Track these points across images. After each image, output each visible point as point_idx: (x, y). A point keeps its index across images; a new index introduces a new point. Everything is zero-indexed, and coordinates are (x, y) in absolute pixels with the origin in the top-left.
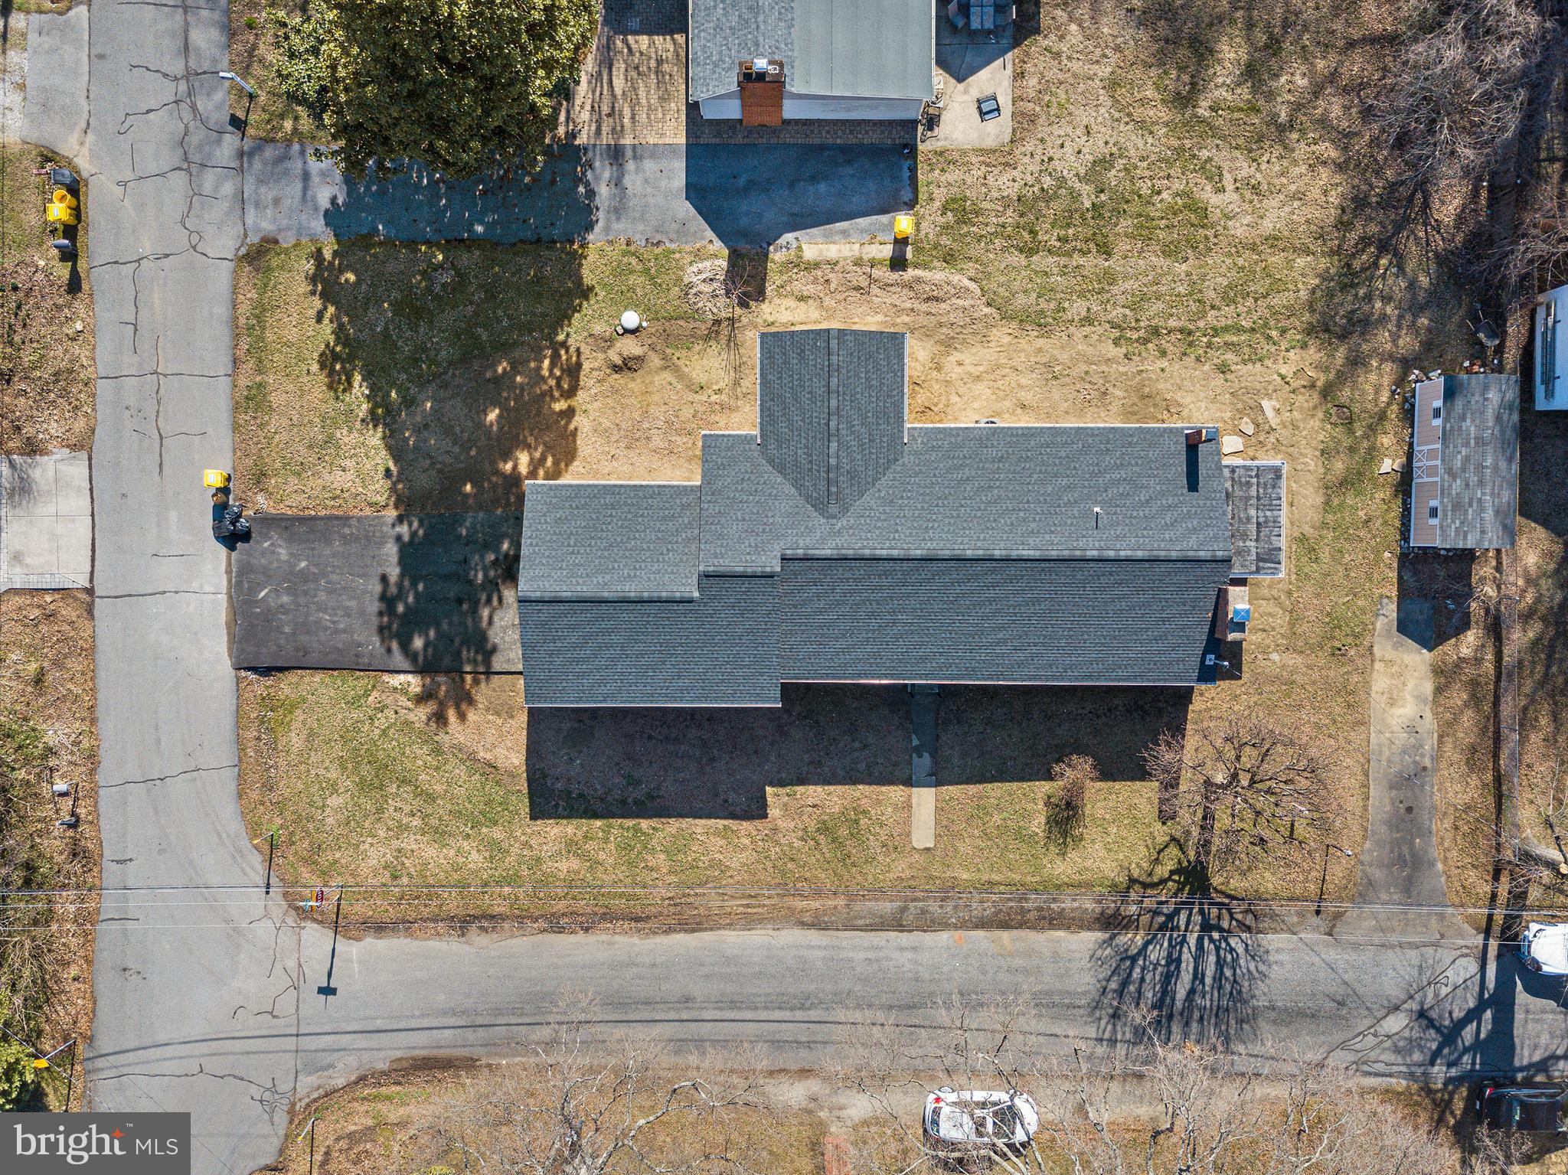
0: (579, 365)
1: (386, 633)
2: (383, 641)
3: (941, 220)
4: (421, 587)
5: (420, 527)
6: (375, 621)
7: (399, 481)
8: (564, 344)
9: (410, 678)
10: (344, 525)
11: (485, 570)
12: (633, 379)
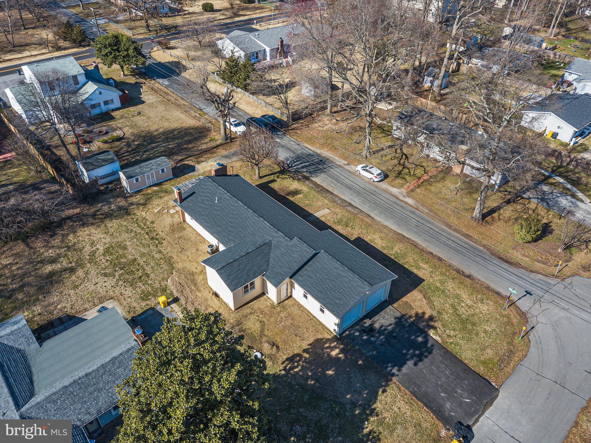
0: (287, 359)
1: (429, 350)
2: (432, 350)
3: (153, 299)
4: (405, 351)
5: (388, 367)
6: (430, 357)
7: (382, 386)
8: (285, 369)
9: (432, 335)
10: (415, 391)
11: (378, 338)
12: (276, 341)
